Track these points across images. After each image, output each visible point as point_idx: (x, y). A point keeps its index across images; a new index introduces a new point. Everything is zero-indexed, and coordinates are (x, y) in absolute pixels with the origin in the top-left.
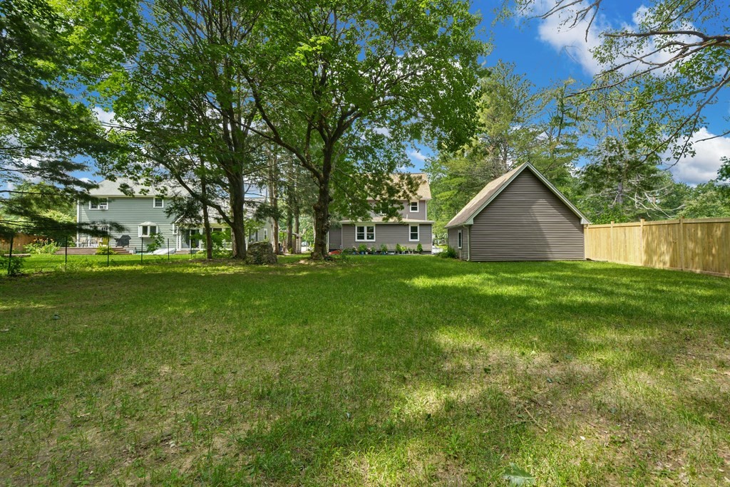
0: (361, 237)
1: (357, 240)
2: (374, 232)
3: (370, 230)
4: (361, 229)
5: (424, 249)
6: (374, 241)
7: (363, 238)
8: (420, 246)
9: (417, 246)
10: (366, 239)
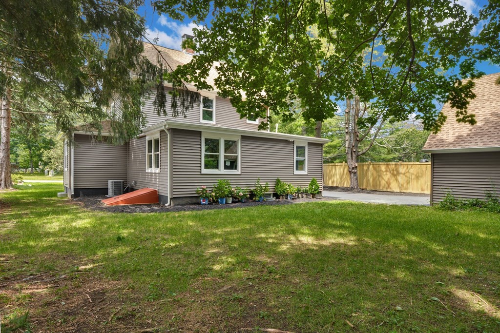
0: (212, 163)
1: (204, 171)
2: (238, 153)
6: (238, 172)
8: (315, 182)
9: (309, 182)
10: (222, 170)
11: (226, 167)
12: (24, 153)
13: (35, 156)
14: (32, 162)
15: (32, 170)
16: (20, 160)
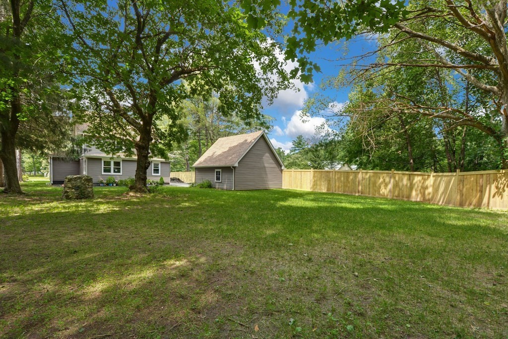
0: (107, 170)
1: (103, 173)
2: (121, 167)
3: (117, 164)
4: (107, 163)
5: (165, 181)
6: (121, 174)
7: (109, 171)
8: (162, 179)
9: (159, 178)
10: (112, 173)
11: (114, 172)
12: (28, 160)
13: (37, 163)
14: (34, 167)
15: (35, 173)
16: (25, 165)
